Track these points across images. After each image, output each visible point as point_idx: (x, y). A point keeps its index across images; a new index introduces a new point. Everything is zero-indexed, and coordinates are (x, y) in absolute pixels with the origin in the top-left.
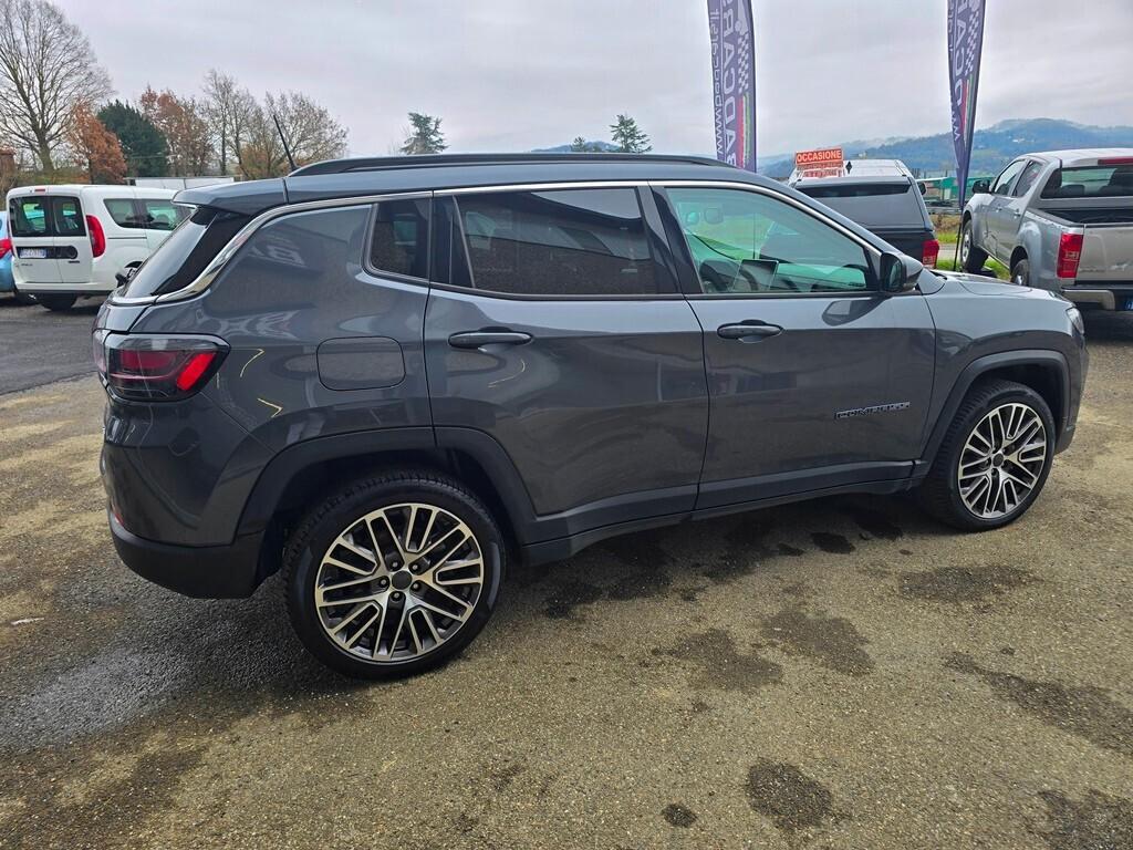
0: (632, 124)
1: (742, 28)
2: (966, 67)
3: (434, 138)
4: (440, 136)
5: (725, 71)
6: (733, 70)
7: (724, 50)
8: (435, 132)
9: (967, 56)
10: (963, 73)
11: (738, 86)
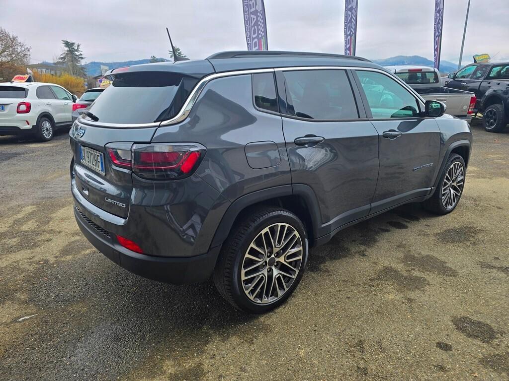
0: (179, 50)
1: (259, 8)
2: (351, 31)
3: (77, 53)
4: (81, 52)
5: (252, 27)
6: (256, 27)
7: (251, 18)
8: (77, 50)
9: (352, 26)
10: (350, 33)
11: (259, 34)
